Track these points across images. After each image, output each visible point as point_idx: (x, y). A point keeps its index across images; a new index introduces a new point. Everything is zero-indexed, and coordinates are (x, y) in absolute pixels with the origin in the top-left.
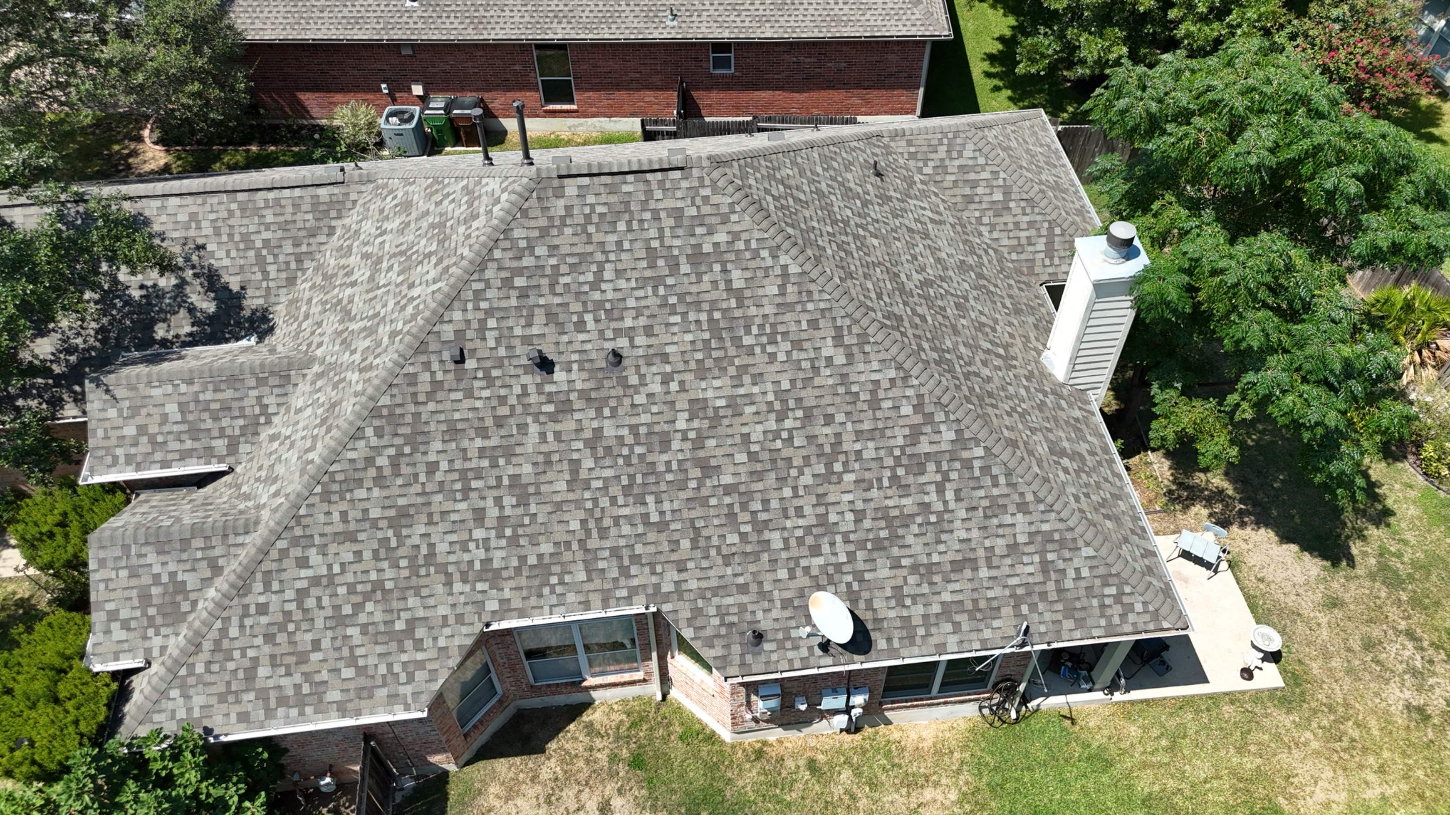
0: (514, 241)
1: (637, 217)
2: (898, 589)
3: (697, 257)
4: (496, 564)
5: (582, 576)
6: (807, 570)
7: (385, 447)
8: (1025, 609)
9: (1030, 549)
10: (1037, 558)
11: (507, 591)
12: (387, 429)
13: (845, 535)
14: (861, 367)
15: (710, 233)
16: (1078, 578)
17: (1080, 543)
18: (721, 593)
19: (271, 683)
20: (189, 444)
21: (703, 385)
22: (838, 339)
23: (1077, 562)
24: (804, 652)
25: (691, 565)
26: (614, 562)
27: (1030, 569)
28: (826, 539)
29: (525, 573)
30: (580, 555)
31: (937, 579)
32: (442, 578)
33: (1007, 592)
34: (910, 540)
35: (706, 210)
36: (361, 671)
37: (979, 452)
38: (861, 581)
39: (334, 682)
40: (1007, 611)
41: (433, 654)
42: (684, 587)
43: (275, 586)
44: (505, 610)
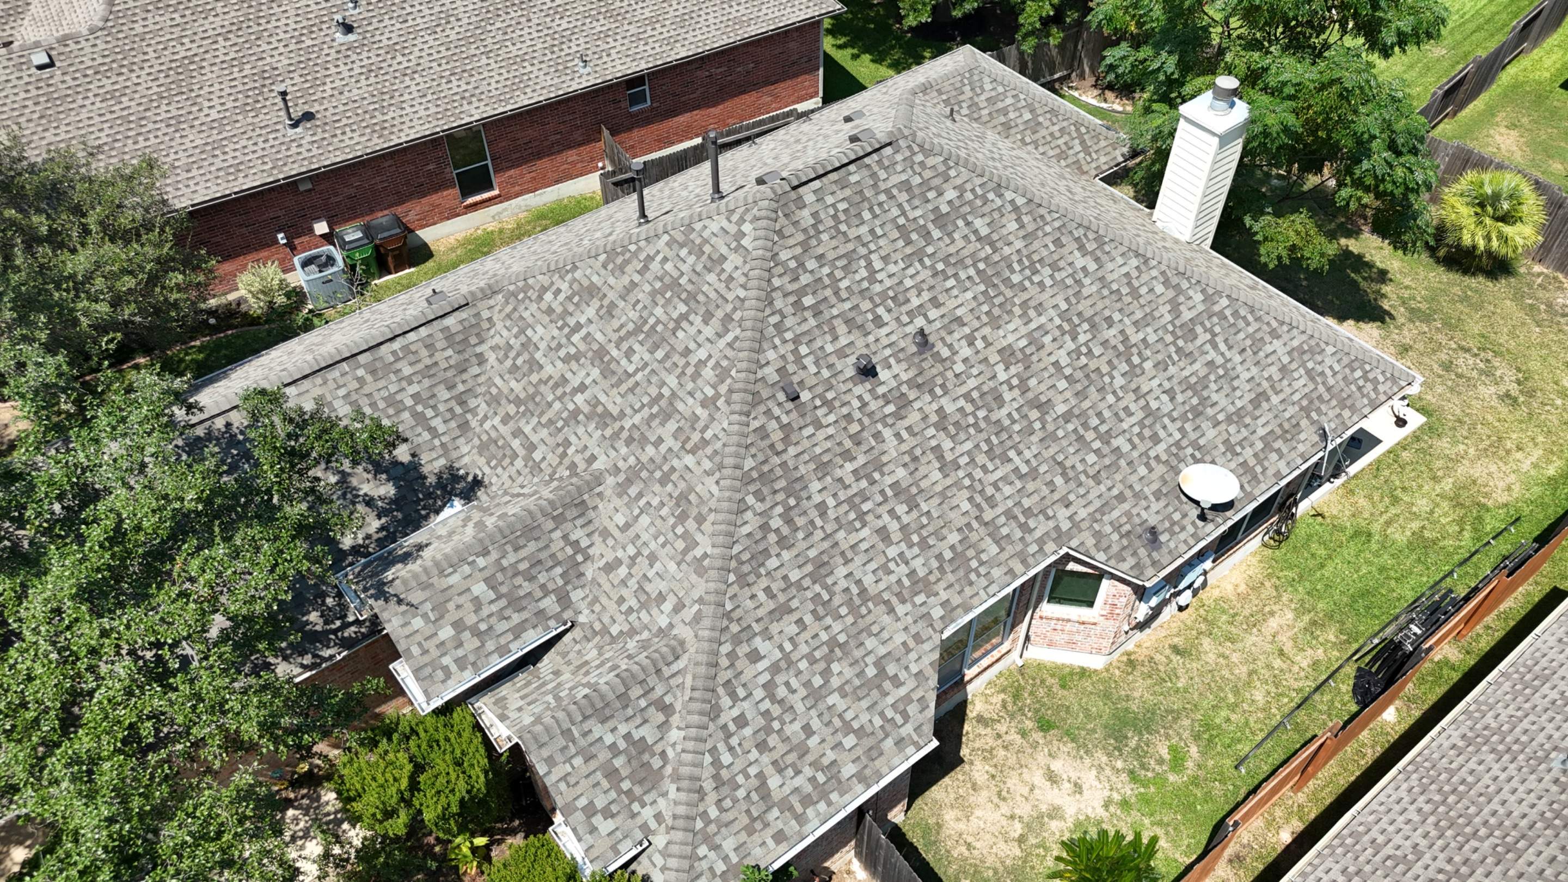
0: (784, 264)
1: (874, 201)
2: (1226, 442)
3: (940, 219)
4: (921, 573)
5: (994, 549)
6: (1157, 458)
7: (772, 507)
8: (1314, 415)
9: (1294, 366)
10: (1302, 371)
11: (942, 592)
12: (765, 491)
13: (1169, 415)
14: (1110, 266)
15: (940, 194)
16: (1335, 374)
17: (1323, 345)
18: (1106, 509)
19: (787, 790)
20: (516, 618)
21: (1001, 332)
22: (1081, 248)
23: (1328, 361)
24: (1191, 529)
25: (1072, 497)
26: (1013, 524)
27: (1302, 382)
28: (1158, 426)
29: (948, 568)
30: (983, 531)
31: (1248, 420)
32: (883, 608)
33: (1297, 408)
34: (1215, 398)
35: (927, 174)
36: (860, 733)
37: (1224, 302)
38: (1200, 448)
39: (843, 757)
40: (1304, 423)
41: (911, 683)
42: (1077, 518)
43: (741, 693)
44: (950, 611)
